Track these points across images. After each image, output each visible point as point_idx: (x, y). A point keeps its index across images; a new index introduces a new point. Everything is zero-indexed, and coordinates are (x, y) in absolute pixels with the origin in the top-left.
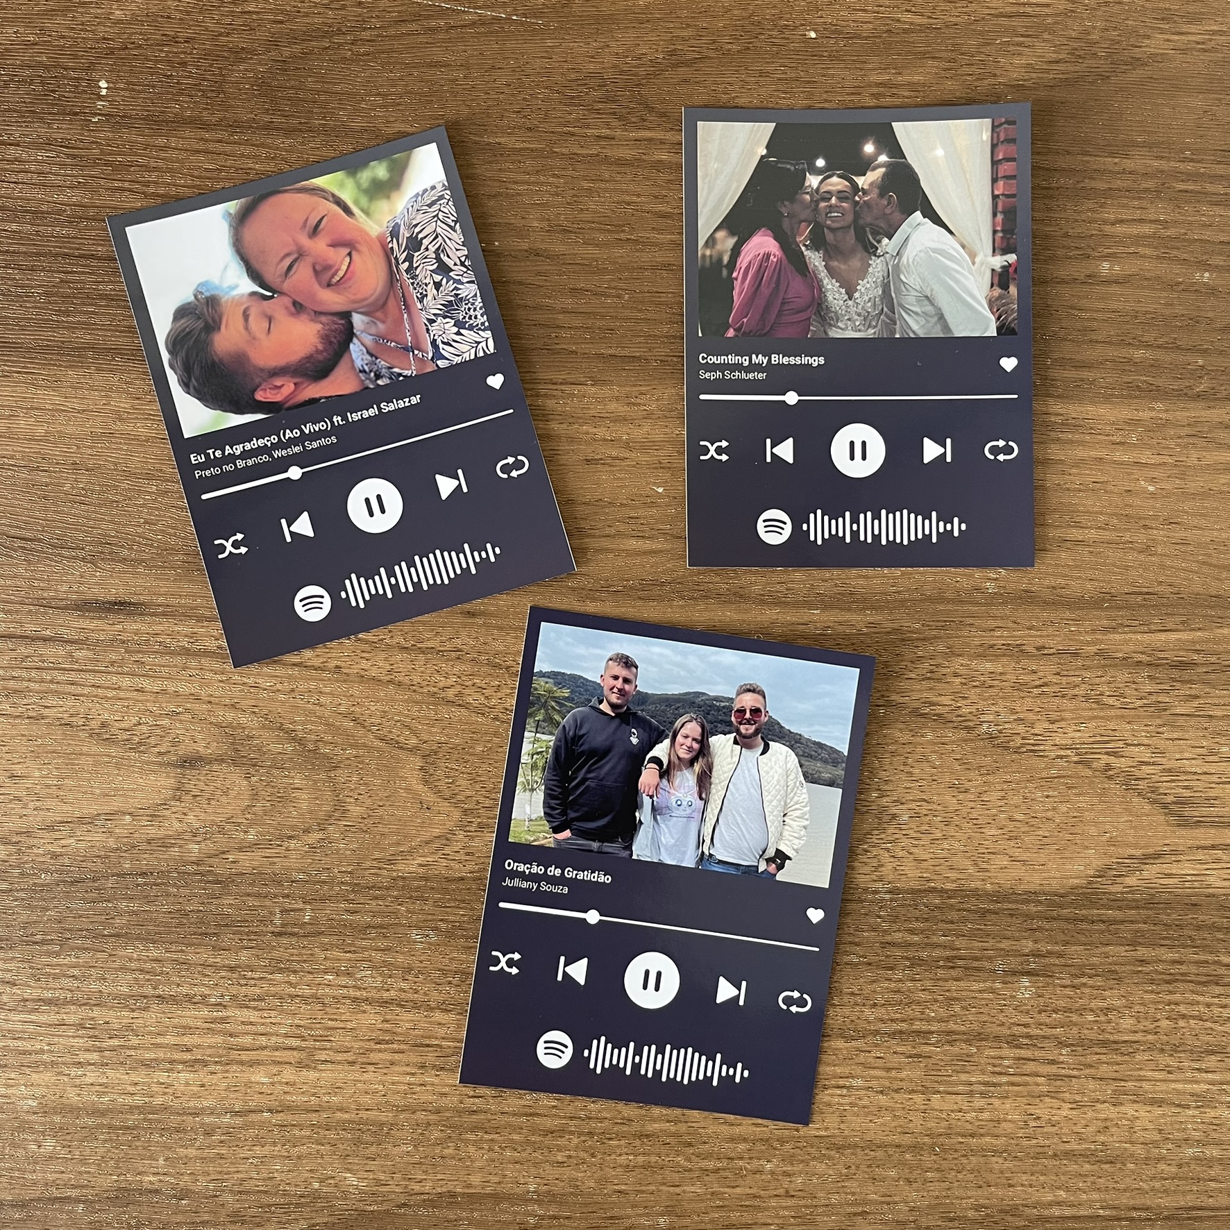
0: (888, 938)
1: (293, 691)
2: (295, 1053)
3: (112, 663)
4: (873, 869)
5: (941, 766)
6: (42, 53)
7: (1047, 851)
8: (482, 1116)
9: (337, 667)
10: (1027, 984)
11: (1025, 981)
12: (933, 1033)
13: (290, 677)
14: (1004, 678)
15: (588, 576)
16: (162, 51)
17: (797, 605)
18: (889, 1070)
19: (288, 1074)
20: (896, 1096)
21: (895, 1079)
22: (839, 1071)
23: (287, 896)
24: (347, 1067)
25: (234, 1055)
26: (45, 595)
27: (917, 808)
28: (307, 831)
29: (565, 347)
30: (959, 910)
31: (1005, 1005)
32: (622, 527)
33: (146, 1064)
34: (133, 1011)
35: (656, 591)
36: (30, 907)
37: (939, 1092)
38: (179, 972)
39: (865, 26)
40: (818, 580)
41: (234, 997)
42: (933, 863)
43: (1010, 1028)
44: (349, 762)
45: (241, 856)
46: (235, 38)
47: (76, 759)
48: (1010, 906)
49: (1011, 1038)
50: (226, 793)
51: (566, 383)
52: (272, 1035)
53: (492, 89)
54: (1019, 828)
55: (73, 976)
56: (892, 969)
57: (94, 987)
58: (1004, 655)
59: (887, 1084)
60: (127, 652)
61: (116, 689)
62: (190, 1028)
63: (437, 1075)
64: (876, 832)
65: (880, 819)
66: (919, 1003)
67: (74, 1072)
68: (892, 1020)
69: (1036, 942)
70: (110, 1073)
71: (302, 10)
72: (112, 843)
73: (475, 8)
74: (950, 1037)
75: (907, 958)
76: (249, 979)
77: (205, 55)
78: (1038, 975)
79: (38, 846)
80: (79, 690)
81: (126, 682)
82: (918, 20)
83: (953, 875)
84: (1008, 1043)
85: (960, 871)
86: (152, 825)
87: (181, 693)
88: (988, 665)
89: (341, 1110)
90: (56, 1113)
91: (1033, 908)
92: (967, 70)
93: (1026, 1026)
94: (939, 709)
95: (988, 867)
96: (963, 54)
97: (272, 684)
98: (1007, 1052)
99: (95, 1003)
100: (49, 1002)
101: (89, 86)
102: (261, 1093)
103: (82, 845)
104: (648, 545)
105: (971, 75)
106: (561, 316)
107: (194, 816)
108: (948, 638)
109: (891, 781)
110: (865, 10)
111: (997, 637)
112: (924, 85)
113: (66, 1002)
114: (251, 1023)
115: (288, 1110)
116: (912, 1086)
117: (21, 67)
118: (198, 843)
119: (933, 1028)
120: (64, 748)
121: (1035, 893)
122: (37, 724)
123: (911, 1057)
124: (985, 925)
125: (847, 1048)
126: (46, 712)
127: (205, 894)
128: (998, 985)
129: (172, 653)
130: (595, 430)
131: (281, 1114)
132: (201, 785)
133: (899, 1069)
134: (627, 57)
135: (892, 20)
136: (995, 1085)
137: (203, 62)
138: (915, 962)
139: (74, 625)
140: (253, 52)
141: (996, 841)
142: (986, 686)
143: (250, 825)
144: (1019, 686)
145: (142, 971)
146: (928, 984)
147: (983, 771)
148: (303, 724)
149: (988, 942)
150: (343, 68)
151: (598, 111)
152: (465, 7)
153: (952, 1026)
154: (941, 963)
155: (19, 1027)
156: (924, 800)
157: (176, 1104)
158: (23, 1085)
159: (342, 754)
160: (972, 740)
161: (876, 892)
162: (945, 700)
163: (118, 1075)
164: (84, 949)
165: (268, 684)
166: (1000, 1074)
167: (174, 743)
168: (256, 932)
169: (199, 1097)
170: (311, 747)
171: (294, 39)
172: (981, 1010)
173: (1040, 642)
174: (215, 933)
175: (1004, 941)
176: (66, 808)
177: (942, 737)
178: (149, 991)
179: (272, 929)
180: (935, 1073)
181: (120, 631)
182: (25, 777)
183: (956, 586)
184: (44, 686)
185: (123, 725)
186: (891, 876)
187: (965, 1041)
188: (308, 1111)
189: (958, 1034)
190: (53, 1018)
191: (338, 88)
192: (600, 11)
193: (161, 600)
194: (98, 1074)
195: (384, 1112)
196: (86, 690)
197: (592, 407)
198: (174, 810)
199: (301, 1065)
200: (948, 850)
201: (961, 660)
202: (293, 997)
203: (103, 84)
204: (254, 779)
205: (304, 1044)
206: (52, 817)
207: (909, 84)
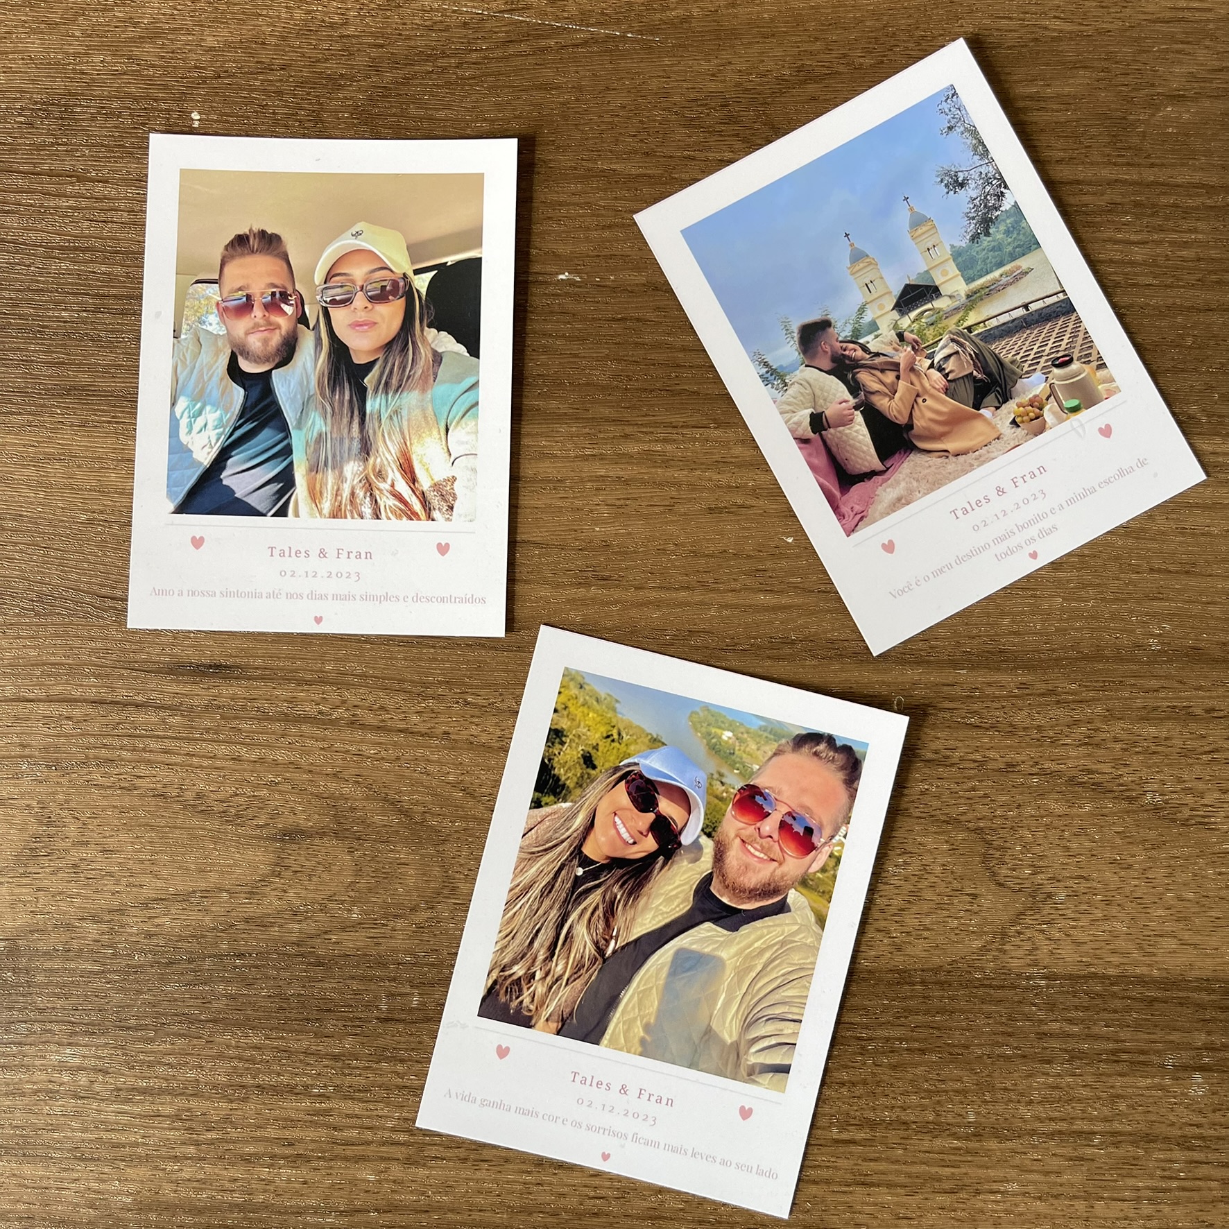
0: (1045, 1028)
1: (398, 759)
2: (403, 1149)
3: (207, 730)
4: (1027, 952)
5: (1101, 840)
6: (130, 83)
7: (1220, 934)
8: (603, 1219)
9: (445, 733)
10: (1200, 1080)
11: (1198, 1077)
12: (1095, 1133)
13: (395, 745)
14: (1168, 743)
15: (713, 633)
16: (256, 79)
17: (942, 664)
18: (1047, 1173)
19: (396, 1171)
20: (1055, 1202)
21: (1055, 1184)
22: (993, 1174)
23: (394, 980)
24: (458, 1165)
25: (339, 1149)
26: (137, 657)
27: (1075, 886)
28: (414, 909)
29: (686, 387)
30: (1124, 998)
31: (1175, 1104)
32: (749, 581)
33: (246, 1160)
34: (232, 1102)
35: (787, 650)
36: (124, 990)
37: (1103, 1198)
38: (280, 1061)
39: (1010, 35)
40: (965, 637)
41: (338, 1088)
42: (1094, 947)
43: (1181, 1128)
44: (458, 835)
45: (344, 936)
46: (333, 63)
47: (169, 833)
48: (1181, 994)
49: (1183, 1139)
50: (327, 869)
51: (687, 427)
52: (378, 1129)
53: (607, 112)
54: (1188, 908)
55: (168, 1064)
56: (1048, 1062)
57: (191, 1075)
58: (1169, 718)
59: (1046, 1189)
60: (223, 717)
61: (211, 757)
62: (292, 1121)
63: (555, 1174)
64: (1032, 913)
65: (1034, 898)
66: (1080, 1101)
67: (170, 1166)
68: (1051, 1119)
69: (1209, 1033)
70: (209, 1169)
71: (403, 33)
72: (208, 921)
73: (588, 26)
74: (1115, 1138)
75: (1066, 1051)
76: (353, 1068)
77: (302, 83)
78: (1212, 1070)
79: (132, 924)
80: (173, 759)
81: (222, 750)
82: (1068, 27)
83: (1115, 959)
84: (1178, 1145)
85: (1125, 954)
86: (251, 903)
87: (279, 762)
88: (1152, 729)
89: (452, 1210)
90: (151, 1210)
91: (1204, 996)
92: (1121, 79)
93: (1199, 1126)
94: (1098, 778)
95: (1155, 951)
96: (1117, 63)
97: (376, 751)
98: (1177, 1154)
99: (191, 1092)
100: (143, 1091)
101: (180, 117)
102: (367, 1192)
103: (177, 924)
104: (776, 600)
105: (1127, 85)
106: (681, 355)
107: (295, 893)
108: (1109, 700)
109: (1046, 856)
110: (1010, 18)
111: (1162, 698)
112: (1075, 97)
113: (162, 1092)
114: (357, 1116)
115: (396, 1210)
116: (1073, 1192)
117: (109, 98)
118: (299, 922)
119: (1096, 1129)
120: (158, 820)
121: (1208, 980)
122: (129, 795)
123: (1071, 1160)
124: (1152, 1015)
125: (1000, 1149)
126: (139, 782)
127: (307, 977)
128: (1168, 1081)
129: (269, 719)
130: (719, 476)
131: (388, 1215)
132: (302, 861)
133: (1058, 1173)
134: (751, 74)
135: (1039, 28)
136: (1164, 1190)
137: (299, 91)
138: (1075, 1056)
139: (166, 689)
140: (352, 78)
141: (1164, 922)
142: (1150, 752)
143: (354, 903)
144: (1186, 753)
145: (241, 1059)
146: (1090, 1079)
147: (1148, 845)
148: (410, 794)
149: (1153, 1033)
150: (447, 93)
151: (720, 133)
152: (576, 25)
153: (1117, 1126)
154: (1104, 1057)
155: (112, 1117)
156: (1084, 878)
157: (278, 1202)
158: (117, 1180)
159: (451, 827)
160: (1136, 811)
161: (1030, 978)
162: (1105, 768)
163: (216, 1171)
164: (180, 1035)
165: (372, 752)
166: (1171, 1178)
167: (273, 816)
168: (361, 1018)
169: (301, 1196)
170: (418, 818)
171: (394, 64)
172: (1150, 1109)
173: (1210, 703)
174: (317, 1019)
175: (1174, 1033)
176: (159, 884)
177: (1101, 808)
178: (248, 1080)
179: (377, 1015)
180: (1099, 1178)
181: (216, 696)
182: (118, 851)
183: (1115, 643)
184: (136, 756)
185: (219, 796)
186: (1048, 960)
187: (1133, 1143)
188: (417, 1212)
189: (1123, 1135)
190: (147, 1108)
191: (442, 114)
192: (722, 26)
193: (258, 662)
194: (194, 1169)
195: (498, 1213)
196: (180, 759)
197: (715, 451)
198: (273, 887)
199: (409, 1162)
200: (1110, 932)
201: (1121, 724)
202: (400, 1088)
203: (196, 116)
204: (357, 853)
205: (412, 1139)
206: (147, 893)
207: (1058, 96)
